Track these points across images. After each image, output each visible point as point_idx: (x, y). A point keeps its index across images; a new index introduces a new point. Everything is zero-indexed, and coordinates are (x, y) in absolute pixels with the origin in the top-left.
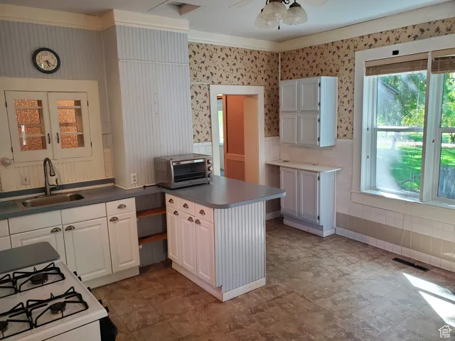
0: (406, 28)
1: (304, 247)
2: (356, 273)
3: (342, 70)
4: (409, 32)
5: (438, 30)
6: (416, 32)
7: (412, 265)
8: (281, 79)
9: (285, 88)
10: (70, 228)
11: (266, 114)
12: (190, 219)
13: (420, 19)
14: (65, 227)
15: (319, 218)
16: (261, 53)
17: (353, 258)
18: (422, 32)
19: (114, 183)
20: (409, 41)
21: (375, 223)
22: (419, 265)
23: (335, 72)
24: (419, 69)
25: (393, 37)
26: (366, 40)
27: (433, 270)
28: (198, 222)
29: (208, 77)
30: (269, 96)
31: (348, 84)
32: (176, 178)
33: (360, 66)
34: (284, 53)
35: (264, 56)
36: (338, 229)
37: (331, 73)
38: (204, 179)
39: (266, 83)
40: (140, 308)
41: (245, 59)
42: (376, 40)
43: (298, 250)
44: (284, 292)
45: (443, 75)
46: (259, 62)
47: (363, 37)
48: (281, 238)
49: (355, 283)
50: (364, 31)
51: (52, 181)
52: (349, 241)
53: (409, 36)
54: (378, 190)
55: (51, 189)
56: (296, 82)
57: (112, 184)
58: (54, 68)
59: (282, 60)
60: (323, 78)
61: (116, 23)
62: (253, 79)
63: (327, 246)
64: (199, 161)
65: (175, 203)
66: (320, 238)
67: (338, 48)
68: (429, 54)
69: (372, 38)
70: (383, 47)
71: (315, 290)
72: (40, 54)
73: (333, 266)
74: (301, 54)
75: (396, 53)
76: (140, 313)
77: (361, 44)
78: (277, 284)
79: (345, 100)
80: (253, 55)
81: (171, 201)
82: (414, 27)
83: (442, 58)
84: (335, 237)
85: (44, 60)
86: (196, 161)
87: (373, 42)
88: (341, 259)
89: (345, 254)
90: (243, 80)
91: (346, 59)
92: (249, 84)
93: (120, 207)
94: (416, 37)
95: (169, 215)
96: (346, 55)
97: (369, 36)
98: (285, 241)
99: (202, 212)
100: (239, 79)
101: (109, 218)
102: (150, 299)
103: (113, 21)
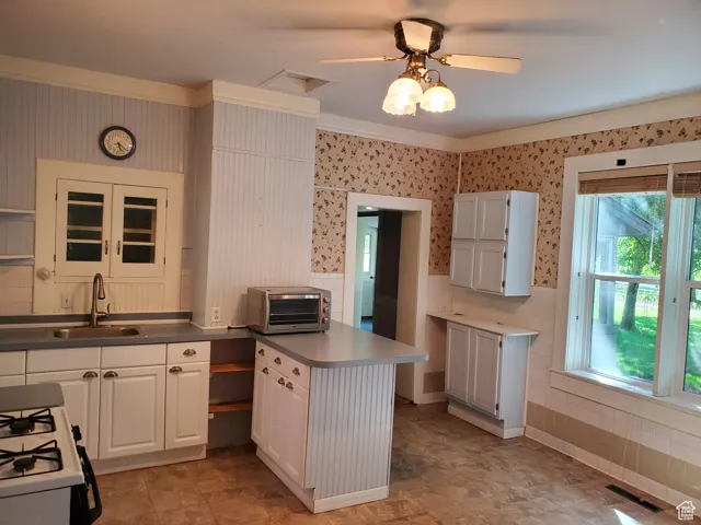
0: (637, 127)
1: (468, 451)
2: (538, 500)
3: (546, 183)
4: (642, 133)
5: (683, 133)
6: (652, 134)
7: (635, 499)
8: (461, 192)
9: (461, 203)
10: (109, 375)
11: (433, 241)
12: (281, 381)
13: (658, 116)
14: (105, 371)
15: (497, 408)
16: (431, 152)
17: (539, 476)
18: (659, 134)
19: (191, 319)
20: (641, 147)
21: (583, 423)
22: (648, 500)
23: (535, 186)
24: (654, 189)
25: (618, 139)
26: (580, 142)
27: (667, 511)
28: (290, 386)
29: (347, 182)
30: (439, 215)
31: (554, 205)
32: (271, 317)
33: (571, 180)
34: (467, 155)
35: (435, 157)
36: (529, 428)
37: (529, 187)
38: (315, 325)
39: (437, 197)
40: (191, 505)
41: (406, 159)
42: (594, 142)
43: (455, 453)
44: (412, 512)
45: (693, 200)
46: (427, 165)
47: (576, 137)
48: (436, 433)
49: (532, 514)
50: (579, 128)
51: (102, 306)
52: (544, 449)
53: (641, 140)
54: (592, 371)
55: (100, 319)
56: (476, 197)
57: (187, 321)
58: (126, 153)
59: (463, 164)
60: (514, 193)
61: (215, 99)
62: (416, 190)
63: (504, 453)
64: (311, 297)
65: (266, 356)
66: (498, 440)
67: (542, 151)
68: (670, 167)
69: (589, 139)
70: (604, 154)
71: (463, 516)
72: (110, 134)
73: (505, 484)
74: (490, 157)
75: (621, 162)
76: (188, 514)
77: (574, 148)
78: (406, 498)
79: (548, 228)
80: (421, 155)
81: (262, 352)
82: (648, 126)
83: (689, 175)
84: (522, 441)
85: (115, 141)
86: (307, 297)
87: (590, 145)
88: (521, 476)
89: (530, 469)
90: (399, 188)
91: (552, 168)
92: (409, 195)
93: (187, 353)
94: (650, 142)
95: (258, 373)
96: (553, 162)
97: (585, 136)
98: (441, 437)
99: (296, 371)
100: (393, 187)
101: (170, 367)
102: (209, 495)
103: (212, 95)
